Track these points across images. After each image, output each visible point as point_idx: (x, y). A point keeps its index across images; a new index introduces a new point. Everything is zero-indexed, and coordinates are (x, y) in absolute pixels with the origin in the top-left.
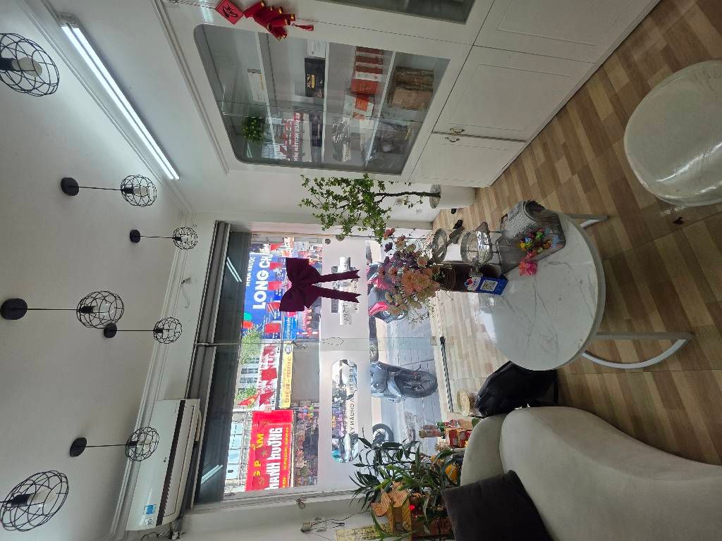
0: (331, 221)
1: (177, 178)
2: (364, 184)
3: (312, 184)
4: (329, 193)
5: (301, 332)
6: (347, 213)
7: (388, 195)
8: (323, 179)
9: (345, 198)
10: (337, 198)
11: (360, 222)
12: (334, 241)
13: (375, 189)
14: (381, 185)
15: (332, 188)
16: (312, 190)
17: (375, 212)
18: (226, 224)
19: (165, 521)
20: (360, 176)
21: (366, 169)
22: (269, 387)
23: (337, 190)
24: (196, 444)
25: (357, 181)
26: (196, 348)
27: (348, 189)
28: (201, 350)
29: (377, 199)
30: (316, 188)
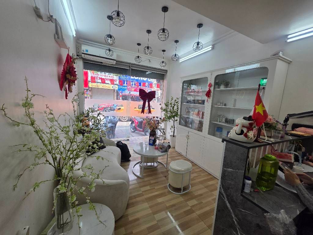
0: (167, 106)
1: (180, 62)
2: (176, 115)
3: (177, 100)
4: (175, 105)
5: (122, 93)
6: (169, 110)
7: (174, 122)
8: (178, 103)
9: (173, 110)
10: (173, 107)
11: (166, 114)
12: (160, 106)
13: (176, 118)
14: (176, 120)
15: (176, 106)
16: (176, 100)
17: (170, 118)
18: (166, 73)
19: (83, 55)
20: (179, 113)
21: (181, 115)
22: (99, 78)
23: (176, 107)
24: (101, 63)
25: (178, 113)
26: (130, 64)
27: (176, 111)
28: (129, 65)
29: (173, 118)
30: (176, 101)
